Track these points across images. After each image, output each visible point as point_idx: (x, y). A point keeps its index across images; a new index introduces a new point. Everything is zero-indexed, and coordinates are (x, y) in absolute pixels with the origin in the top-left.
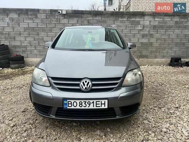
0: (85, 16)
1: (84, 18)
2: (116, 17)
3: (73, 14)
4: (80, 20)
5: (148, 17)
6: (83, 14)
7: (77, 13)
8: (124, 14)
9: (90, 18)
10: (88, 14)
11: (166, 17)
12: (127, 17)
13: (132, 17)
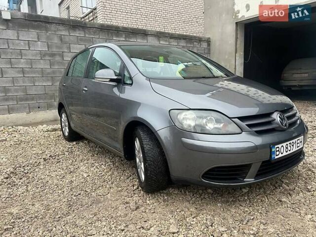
0: (53, 27)
1: (52, 31)
2: (108, 34)
3: (28, 22)
4: (43, 34)
5: (152, 38)
6: (49, 23)
7: (37, 21)
8: (120, 31)
9: (63, 33)
10: (59, 23)
11: (172, 40)
12: (124, 36)
13: (131, 35)
